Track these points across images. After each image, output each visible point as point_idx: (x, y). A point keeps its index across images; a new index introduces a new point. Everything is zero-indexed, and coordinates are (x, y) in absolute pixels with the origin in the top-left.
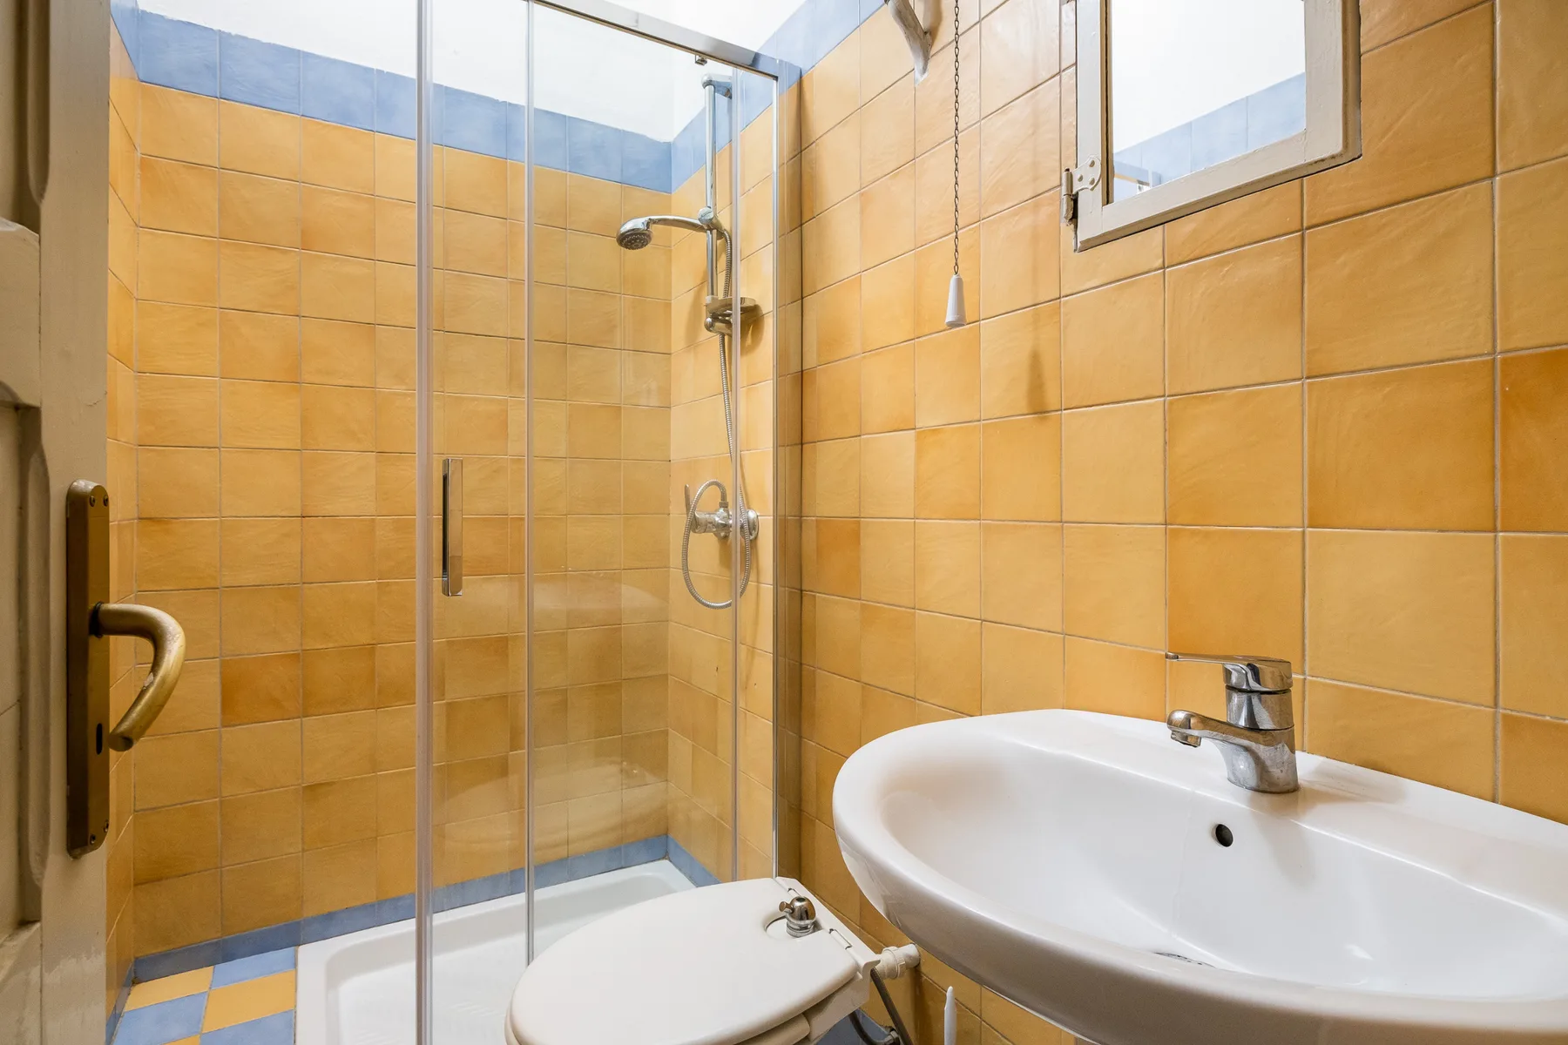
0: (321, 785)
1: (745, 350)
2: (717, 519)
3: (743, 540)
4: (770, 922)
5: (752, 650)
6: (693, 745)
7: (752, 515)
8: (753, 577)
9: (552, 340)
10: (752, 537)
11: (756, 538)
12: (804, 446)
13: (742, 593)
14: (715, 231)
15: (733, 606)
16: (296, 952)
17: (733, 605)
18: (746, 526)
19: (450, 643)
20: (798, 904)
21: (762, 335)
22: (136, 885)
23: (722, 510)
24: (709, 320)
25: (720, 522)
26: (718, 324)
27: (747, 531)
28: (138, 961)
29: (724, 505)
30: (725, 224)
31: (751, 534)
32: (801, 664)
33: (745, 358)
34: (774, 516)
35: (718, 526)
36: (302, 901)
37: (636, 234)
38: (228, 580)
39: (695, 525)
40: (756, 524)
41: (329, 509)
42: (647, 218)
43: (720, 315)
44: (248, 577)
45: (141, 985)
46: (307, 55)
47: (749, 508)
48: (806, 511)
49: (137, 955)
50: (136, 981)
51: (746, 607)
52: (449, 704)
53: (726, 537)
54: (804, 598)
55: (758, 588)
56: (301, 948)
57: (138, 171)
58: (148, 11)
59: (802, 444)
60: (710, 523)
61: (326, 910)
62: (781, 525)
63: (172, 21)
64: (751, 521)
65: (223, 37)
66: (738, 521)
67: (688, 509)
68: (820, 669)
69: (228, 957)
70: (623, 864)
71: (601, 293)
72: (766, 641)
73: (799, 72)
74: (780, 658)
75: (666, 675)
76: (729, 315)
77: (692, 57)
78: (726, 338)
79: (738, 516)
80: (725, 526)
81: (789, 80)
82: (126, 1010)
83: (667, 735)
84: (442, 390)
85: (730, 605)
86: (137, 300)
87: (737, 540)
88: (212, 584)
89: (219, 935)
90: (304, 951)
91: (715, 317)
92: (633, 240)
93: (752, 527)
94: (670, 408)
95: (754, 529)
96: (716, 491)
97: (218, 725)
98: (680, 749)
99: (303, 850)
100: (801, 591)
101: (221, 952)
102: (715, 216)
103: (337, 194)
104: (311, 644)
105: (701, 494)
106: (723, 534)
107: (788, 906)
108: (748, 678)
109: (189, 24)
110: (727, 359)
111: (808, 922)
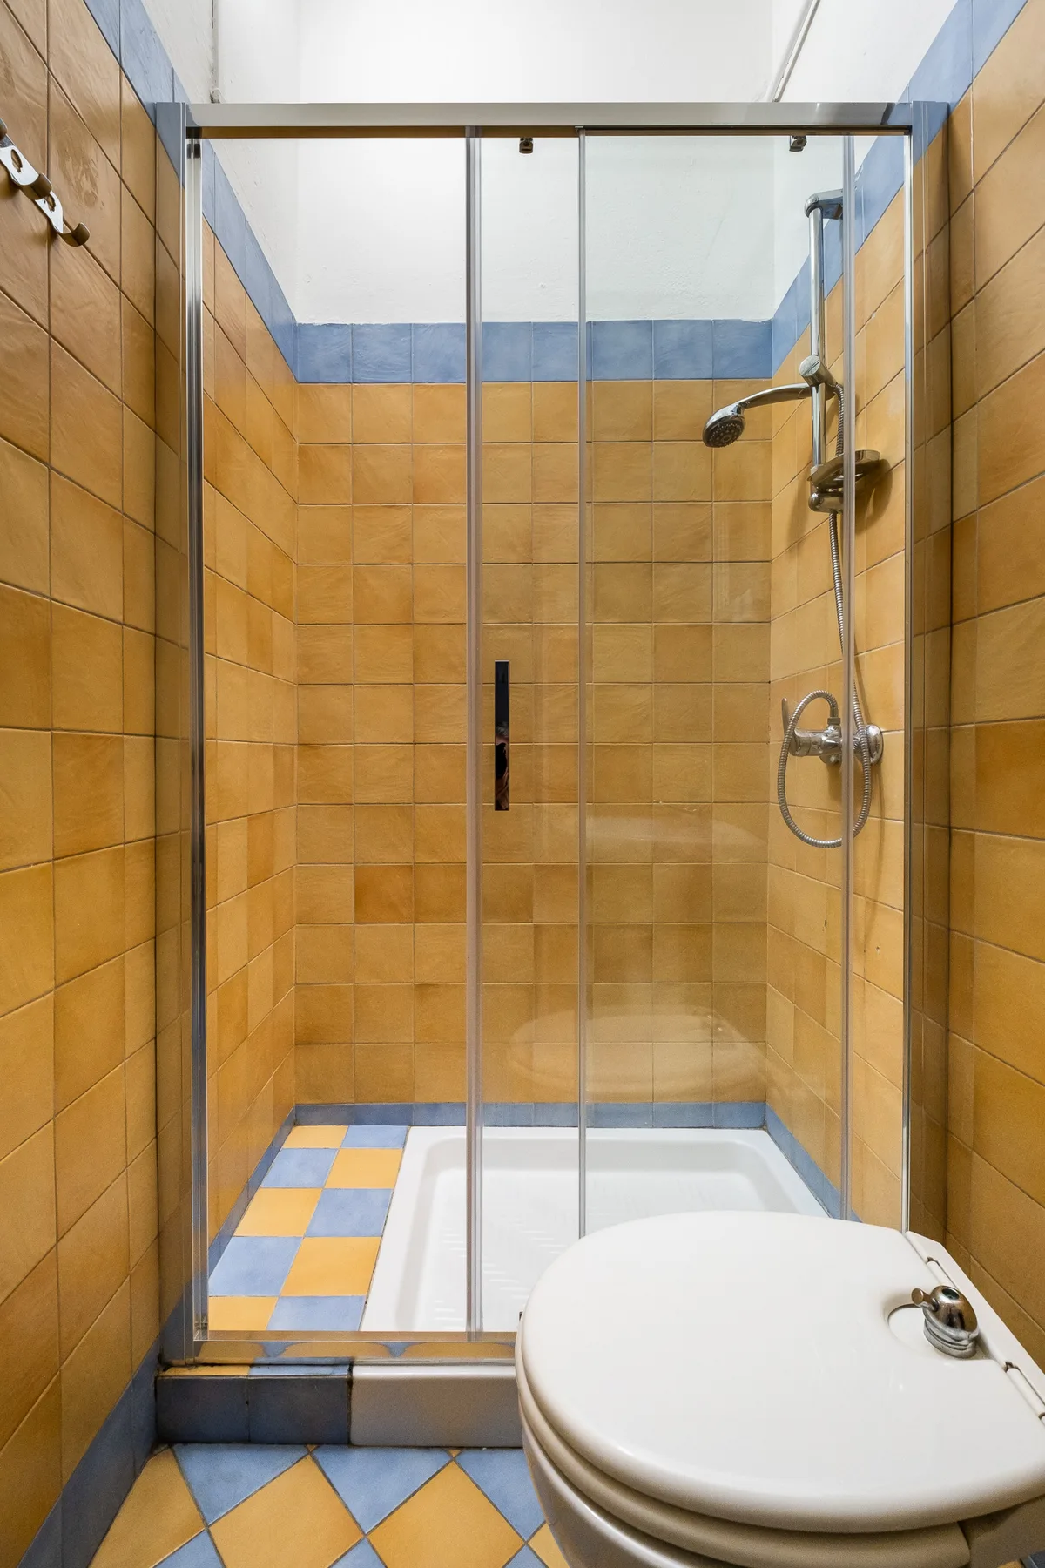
0: (428, 985)
1: (862, 525)
2: (824, 738)
3: (859, 763)
4: (894, 1307)
5: (873, 904)
6: (796, 1009)
7: (873, 731)
8: (874, 810)
9: (637, 560)
10: (872, 760)
11: (879, 761)
12: (955, 627)
13: (856, 833)
14: (822, 386)
15: (846, 847)
16: (408, 1131)
17: (845, 843)
18: (864, 744)
19: (538, 868)
20: (944, 1300)
21: (889, 496)
22: (296, 1045)
23: (831, 728)
24: (815, 496)
25: (828, 741)
26: (828, 500)
27: (865, 754)
28: (298, 1108)
29: (834, 721)
30: (838, 375)
31: (871, 755)
32: (949, 929)
33: (864, 535)
34: (905, 730)
35: (826, 746)
36: (414, 1088)
37: (725, 424)
38: (360, 798)
39: (795, 746)
40: (880, 743)
41: (434, 736)
42: (737, 404)
43: (827, 486)
44: (375, 796)
45: (299, 1127)
46: (417, 326)
47: (870, 723)
48: (958, 716)
49: (298, 1102)
50: (296, 1124)
51: (865, 849)
52: (536, 927)
53: (837, 763)
54: (955, 839)
55: (882, 825)
56: (414, 1130)
57: (297, 458)
58: (303, 323)
59: (951, 625)
60: (815, 743)
61: (433, 1100)
62: (917, 744)
63: (319, 326)
64: (872, 739)
65: (353, 329)
66: (852, 741)
67: (785, 729)
68: (982, 940)
69: (359, 1122)
70: (713, 1123)
71: (690, 503)
72: (893, 891)
73: (945, 111)
74: (914, 917)
75: (765, 924)
76: (840, 484)
77: (785, 140)
78: (839, 516)
79: (852, 733)
80: (835, 747)
81: (929, 128)
82: (284, 1147)
83: (766, 991)
84: (530, 620)
85: (839, 844)
86: (297, 564)
87: (850, 763)
88: (348, 801)
89: (352, 1100)
90: (415, 1132)
91: (822, 492)
92: (723, 434)
93: (872, 750)
94: (769, 622)
95: (877, 748)
96: (823, 707)
97: (353, 922)
98: (780, 1008)
99: (415, 1042)
100: (950, 828)
101: (353, 1116)
102: (823, 365)
103: (441, 448)
104: (423, 858)
105: (801, 710)
106: (833, 759)
107: (927, 1298)
108: (867, 937)
109: (331, 325)
110: (839, 544)
111: (963, 1334)
